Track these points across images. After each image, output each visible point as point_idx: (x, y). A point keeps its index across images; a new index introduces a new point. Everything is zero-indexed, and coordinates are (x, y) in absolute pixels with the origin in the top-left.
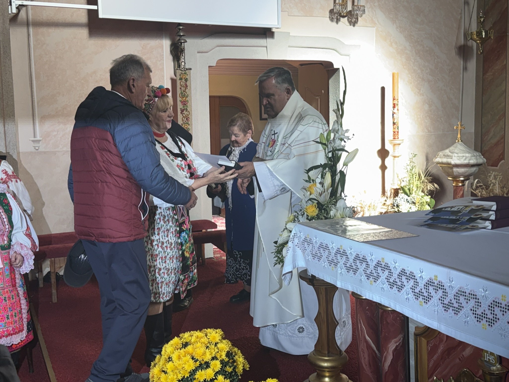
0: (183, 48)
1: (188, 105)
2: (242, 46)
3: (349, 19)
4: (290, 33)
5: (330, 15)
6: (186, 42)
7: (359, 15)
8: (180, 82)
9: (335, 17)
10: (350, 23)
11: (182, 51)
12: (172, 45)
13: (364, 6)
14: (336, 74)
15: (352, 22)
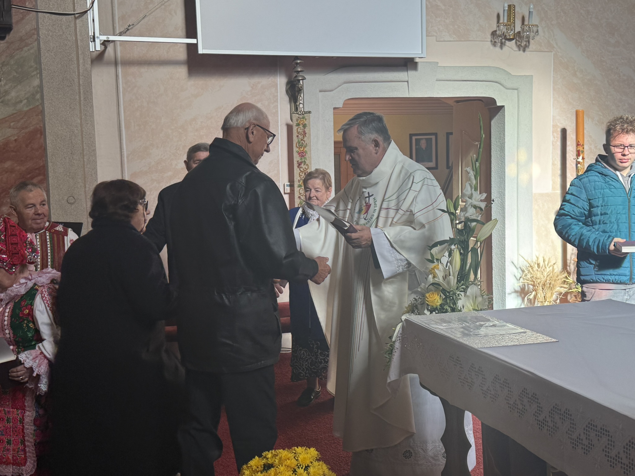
0: (301, 87)
1: (307, 156)
2: (375, 82)
3: (517, 42)
4: (438, 62)
5: (492, 38)
6: (305, 79)
7: (531, 38)
8: (297, 129)
9: (498, 40)
10: (519, 47)
11: (300, 90)
12: (288, 83)
13: (537, 26)
14: (500, 113)
15: (522, 46)
